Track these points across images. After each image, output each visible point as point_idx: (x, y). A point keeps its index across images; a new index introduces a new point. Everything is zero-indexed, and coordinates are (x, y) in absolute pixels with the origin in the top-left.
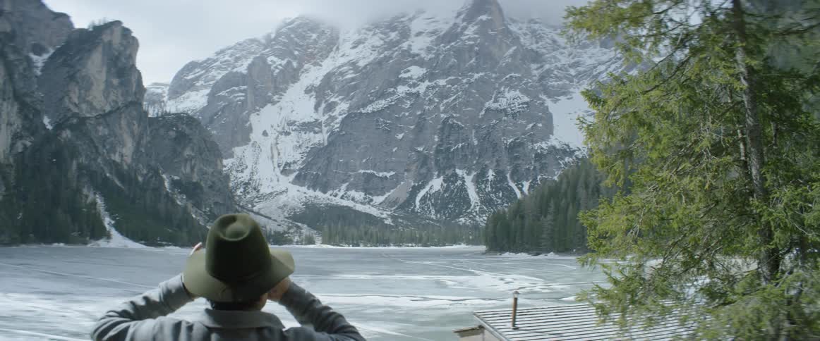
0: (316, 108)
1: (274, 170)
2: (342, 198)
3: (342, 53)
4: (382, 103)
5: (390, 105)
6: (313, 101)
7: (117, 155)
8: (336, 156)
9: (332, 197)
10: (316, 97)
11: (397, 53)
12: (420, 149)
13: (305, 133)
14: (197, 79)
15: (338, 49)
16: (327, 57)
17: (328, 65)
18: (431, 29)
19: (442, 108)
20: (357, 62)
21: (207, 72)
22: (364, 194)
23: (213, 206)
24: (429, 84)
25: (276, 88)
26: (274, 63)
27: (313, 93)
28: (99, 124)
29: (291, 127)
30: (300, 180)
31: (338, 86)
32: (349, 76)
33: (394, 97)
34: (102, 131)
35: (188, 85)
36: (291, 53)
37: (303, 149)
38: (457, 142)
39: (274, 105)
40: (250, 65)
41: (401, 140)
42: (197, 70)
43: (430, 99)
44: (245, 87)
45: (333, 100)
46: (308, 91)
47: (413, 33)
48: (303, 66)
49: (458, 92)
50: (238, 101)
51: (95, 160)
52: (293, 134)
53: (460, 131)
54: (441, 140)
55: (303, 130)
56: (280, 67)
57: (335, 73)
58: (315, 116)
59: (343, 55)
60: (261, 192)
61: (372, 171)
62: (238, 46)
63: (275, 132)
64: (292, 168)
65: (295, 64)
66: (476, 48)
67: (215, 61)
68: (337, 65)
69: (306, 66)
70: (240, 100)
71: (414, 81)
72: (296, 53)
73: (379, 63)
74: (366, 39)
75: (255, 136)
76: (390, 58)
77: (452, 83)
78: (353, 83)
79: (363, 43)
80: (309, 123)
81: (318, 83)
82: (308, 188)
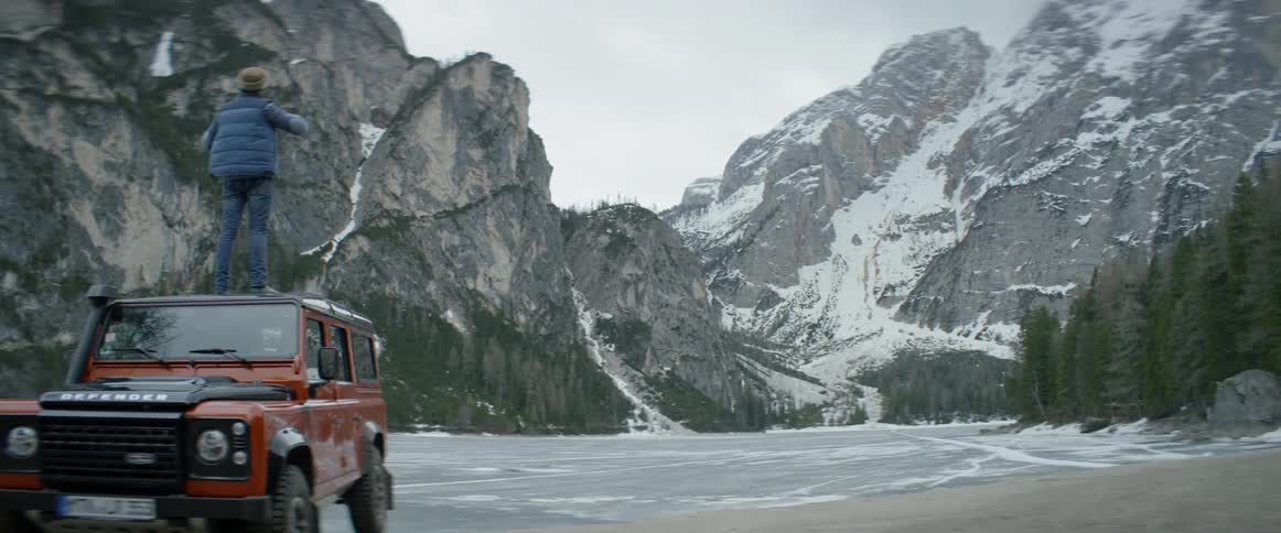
0: (949, 190)
1: (865, 300)
2: (978, 338)
3: (989, 97)
4: (1048, 166)
5: (1063, 167)
6: (943, 179)
7: (480, 280)
8: (967, 265)
9: (961, 338)
10: (949, 172)
11: (1077, 80)
12: (1124, 238)
13: (926, 234)
14: (757, 165)
15: (983, 90)
16: (966, 105)
17: (967, 119)
18: (1140, 31)
19: (1164, 162)
20: (1014, 106)
21: (771, 152)
22: (1019, 327)
23: (677, 363)
24: (1138, 123)
25: (876, 164)
26: (871, 123)
27: (942, 167)
28: (440, 227)
29: (901, 226)
30: (908, 311)
31: (985, 150)
32: (1001, 133)
33: (1070, 153)
34: (447, 238)
35: (744, 176)
36: (901, 105)
37: (921, 260)
38: (1196, 217)
39: (875, 192)
40: (825, 130)
41: (1085, 226)
42: (757, 151)
43: (1139, 149)
44: (820, 167)
45: (977, 173)
46: (932, 165)
47: (1105, 44)
48: (924, 124)
49: (1194, 130)
50: (807, 191)
51: (420, 287)
52: (905, 236)
53: (1204, 199)
54: (1166, 219)
55: (923, 228)
56: (882, 130)
57: (978, 129)
58: (945, 204)
59: (991, 100)
60: (836, 338)
61: (1033, 286)
62: (817, 105)
63: (873, 236)
64: (897, 294)
65: (908, 123)
66: (1227, 51)
67: (783, 133)
68: (982, 116)
69: (930, 124)
70: (812, 189)
71: (1110, 122)
72: (910, 104)
73: (1049, 102)
74: (1029, 68)
75: (840, 246)
76: (1067, 90)
77: (1182, 116)
78: (1007, 143)
79: (1024, 74)
80: (931, 216)
81: (949, 149)
82: (921, 326)
